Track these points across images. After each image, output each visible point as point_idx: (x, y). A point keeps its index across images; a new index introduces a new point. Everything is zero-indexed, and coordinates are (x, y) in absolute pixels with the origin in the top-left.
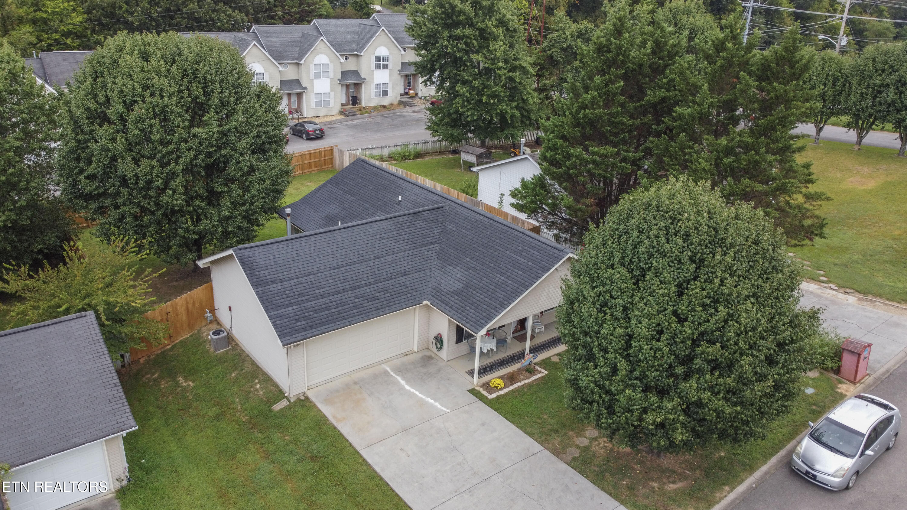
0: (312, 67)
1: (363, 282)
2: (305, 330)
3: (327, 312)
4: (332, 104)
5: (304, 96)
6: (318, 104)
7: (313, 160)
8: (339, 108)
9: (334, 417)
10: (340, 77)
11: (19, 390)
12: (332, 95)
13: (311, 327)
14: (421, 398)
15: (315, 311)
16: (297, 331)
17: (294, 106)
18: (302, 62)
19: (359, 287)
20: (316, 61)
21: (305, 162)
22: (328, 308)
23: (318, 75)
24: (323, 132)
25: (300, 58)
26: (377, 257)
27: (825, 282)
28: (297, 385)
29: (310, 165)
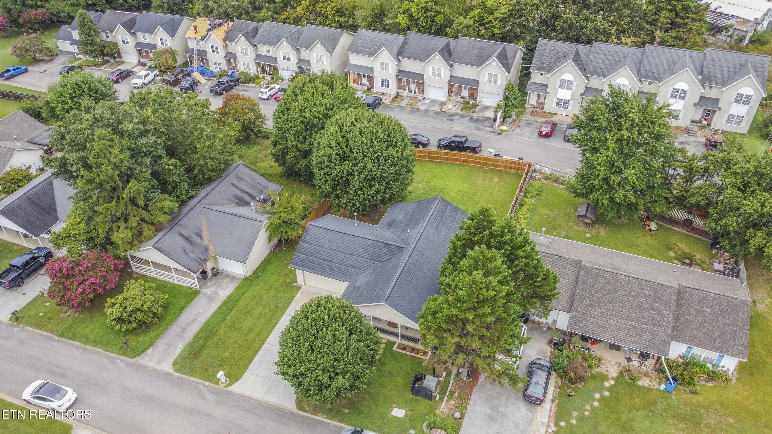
1: (335, 261)
2: (300, 266)
7: (513, 165)
9: (296, 299)
11: (233, 235)
15: (309, 262)
16: (297, 265)
18: (605, 80)
19: (332, 262)
21: (508, 165)
25: (605, 77)
26: (351, 254)
27: (556, 424)
28: (300, 281)
29: (511, 168)
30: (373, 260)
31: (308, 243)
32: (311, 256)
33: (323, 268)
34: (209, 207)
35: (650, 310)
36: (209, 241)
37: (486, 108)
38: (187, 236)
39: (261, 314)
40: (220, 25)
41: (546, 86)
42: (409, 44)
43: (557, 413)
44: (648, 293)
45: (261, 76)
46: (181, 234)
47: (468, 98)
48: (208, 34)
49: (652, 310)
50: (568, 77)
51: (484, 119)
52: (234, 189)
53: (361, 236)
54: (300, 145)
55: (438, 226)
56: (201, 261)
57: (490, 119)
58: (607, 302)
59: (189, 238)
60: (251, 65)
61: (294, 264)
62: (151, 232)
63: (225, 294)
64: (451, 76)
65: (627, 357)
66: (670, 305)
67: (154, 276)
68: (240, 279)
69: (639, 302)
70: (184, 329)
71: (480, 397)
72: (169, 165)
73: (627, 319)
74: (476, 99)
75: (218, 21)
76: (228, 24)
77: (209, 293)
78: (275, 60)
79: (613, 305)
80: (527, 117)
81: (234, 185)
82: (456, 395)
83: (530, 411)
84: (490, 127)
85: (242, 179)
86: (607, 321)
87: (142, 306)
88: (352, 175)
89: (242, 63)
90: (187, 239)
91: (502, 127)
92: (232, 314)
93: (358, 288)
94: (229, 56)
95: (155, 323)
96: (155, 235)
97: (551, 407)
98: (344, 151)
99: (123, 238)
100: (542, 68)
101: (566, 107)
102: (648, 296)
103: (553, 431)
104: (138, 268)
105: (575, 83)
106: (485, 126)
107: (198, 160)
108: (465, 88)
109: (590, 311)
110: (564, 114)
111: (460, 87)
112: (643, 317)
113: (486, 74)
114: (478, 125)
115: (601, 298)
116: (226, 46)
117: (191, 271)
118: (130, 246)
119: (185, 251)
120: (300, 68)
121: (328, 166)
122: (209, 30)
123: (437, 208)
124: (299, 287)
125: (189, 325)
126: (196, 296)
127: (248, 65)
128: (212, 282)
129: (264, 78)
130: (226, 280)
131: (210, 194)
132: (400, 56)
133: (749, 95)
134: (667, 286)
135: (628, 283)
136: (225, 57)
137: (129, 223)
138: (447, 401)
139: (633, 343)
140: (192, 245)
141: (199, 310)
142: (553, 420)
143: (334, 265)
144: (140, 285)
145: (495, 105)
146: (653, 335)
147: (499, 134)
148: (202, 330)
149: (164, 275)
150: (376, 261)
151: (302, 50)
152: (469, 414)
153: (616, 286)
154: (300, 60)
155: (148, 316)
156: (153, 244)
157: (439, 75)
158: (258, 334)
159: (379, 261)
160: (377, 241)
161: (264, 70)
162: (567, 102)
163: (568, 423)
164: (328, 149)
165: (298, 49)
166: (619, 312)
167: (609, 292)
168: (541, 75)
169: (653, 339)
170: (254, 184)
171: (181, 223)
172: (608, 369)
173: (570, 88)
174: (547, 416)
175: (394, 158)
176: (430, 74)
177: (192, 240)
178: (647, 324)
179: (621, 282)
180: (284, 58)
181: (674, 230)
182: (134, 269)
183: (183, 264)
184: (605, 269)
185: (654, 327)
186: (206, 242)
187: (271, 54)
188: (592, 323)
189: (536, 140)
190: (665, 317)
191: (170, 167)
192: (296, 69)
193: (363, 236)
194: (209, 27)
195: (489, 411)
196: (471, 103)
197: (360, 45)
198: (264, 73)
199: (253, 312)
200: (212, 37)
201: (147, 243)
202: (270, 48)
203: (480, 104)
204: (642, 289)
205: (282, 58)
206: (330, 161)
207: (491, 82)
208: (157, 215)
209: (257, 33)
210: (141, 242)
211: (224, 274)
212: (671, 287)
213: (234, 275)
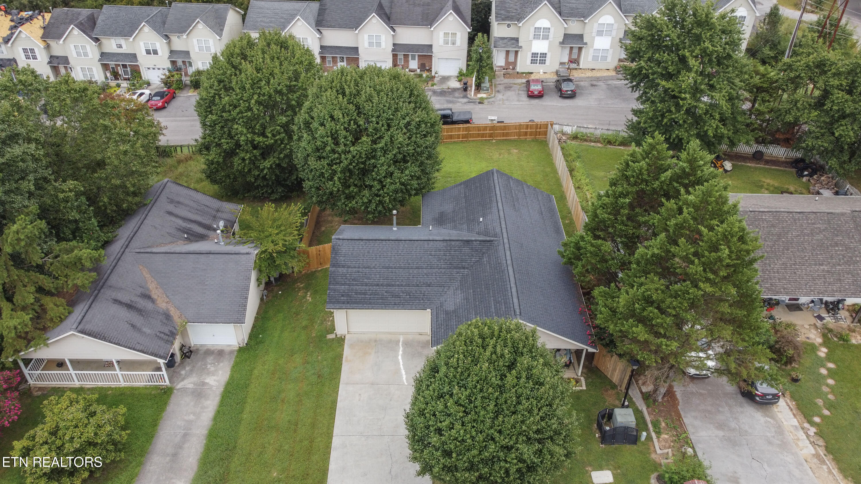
0: (596, 25)
1: (398, 283)
2: (344, 303)
3: (363, 296)
4: (609, 59)
5: (584, 50)
6: (595, 58)
7: (529, 130)
8: (616, 63)
9: (346, 357)
10: (622, 36)
11: (206, 285)
12: (611, 51)
13: (348, 303)
14: (400, 368)
15: (356, 293)
16: (339, 302)
17: (574, 56)
18: (587, 21)
19: (393, 286)
20: (601, 21)
21: (522, 130)
22: (365, 294)
23: (600, 33)
24: (575, 93)
25: (585, 17)
26: (417, 268)
27: (812, 423)
28: (340, 329)
29: (526, 134)
30: (455, 268)
31: (343, 267)
32: (356, 285)
33: (382, 298)
34: (149, 250)
35: (834, 246)
36: (167, 302)
37: (445, 79)
38: (129, 302)
39: (298, 395)
40: (30, 19)
41: (517, 40)
42: (328, 11)
43: (799, 407)
44: (822, 227)
45: (113, 83)
46: (116, 301)
47: (419, 70)
48: (12, 34)
49: (837, 246)
50: (543, 23)
51: (450, 90)
52: (173, 219)
53: (422, 238)
54: (259, 139)
55: (514, 205)
56: (166, 337)
57: (458, 89)
58: (783, 250)
59: (133, 304)
60: (94, 69)
61: (334, 303)
62: (61, 308)
63: (218, 381)
64: (394, 45)
65: (815, 315)
66: (853, 236)
67: (77, 384)
68: (232, 352)
69: (818, 240)
70: (175, 455)
71: (696, 418)
72: (63, 191)
73: (816, 265)
74: (430, 70)
75: (24, 14)
76: (43, 17)
77: (191, 386)
78: (134, 56)
79: (792, 251)
80: (501, 80)
81: (170, 213)
82: (663, 424)
83: (768, 416)
84: (463, 97)
85: (179, 203)
86: (795, 273)
87: (96, 434)
88: (374, 157)
89: (79, 69)
90: (130, 306)
91: (479, 96)
92: (248, 408)
93: (454, 311)
94: (55, 61)
95: (121, 461)
96: (69, 313)
97: (787, 403)
98: (356, 123)
99: (15, 328)
100: (508, 17)
101: (543, 62)
102: (824, 230)
103: (815, 433)
104: (40, 378)
105: (552, 30)
106: (458, 98)
107: (107, 179)
108: (413, 58)
109: (770, 265)
110: (541, 71)
111: (406, 56)
112: (832, 257)
113: (441, 34)
114: (448, 98)
115: (774, 245)
116: (48, 47)
117: (156, 355)
118: (23, 343)
119: (133, 326)
120: (173, 63)
121: (333, 151)
122: (12, 28)
123: (500, 184)
124: (341, 340)
125: (179, 446)
126: (169, 397)
127: (90, 70)
128: (187, 368)
129: (118, 86)
130: (210, 359)
131: (140, 231)
132: (321, 26)
133: (742, 17)
134: (838, 214)
135: (795, 220)
136: (49, 63)
137: (17, 298)
138: (658, 438)
139: (837, 291)
140: (142, 315)
141: (186, 418)
142: (803, 419)
143: (397, 289)
144: (71, 402)
145: (456, 73)
146: (853, 276)
147: (480, 103)
148: (208, 449)
149: (96, 378)
150: (460, 268)
151: (174, 39)
152: (700, 446)
153: (783, 227)
154: (171, 52)
155: (107, 450)
156: (75, 326)
157: (379, 44)
158: (313, 425)
159: (464, 268)
160: (450, 240)
161: (116, 76)
162: (544, 55)
163: (822, 417)
164: (329, 124)
165: (166, 35)
166: (802, 258)
167: (779, 236)
168: (509, 26)
169: (856, 281)
170: (199, 208)
171: (109, 283)
172: (806, 335)
173: (546, 38)
174: (792, 416)
175: (426, 124)
176: (366, 45)
177: (139, 306)
178: (839, 265)
179: (787, 221)
180: (148, 52)
181: (748, 166)
182: (31, 382)
183: (138, 347)
184: (761, 210)
185: (849, 265)
186: (162, 304)
187: (125, 49)
188: (779, 279)
189: (527, 103)
190: (855, 251)
191: (67, 195)
192: (169, 65)
193: (427, 238)
194: (13, 24)
195: (721, 433)
196: (424, 75)
197: (259, 20)
198: (116, 79)
199: (283, 395)
200: (23, 36)
201: (58, 329)
202: (122, 41)
203: (436, 75)
204: (813, 224)
205: (144, 53)
206: (337, 144)
207: (447, 43)
208: (66, 276)
209: (95, 24)
210: (45, 329)
211: (201, 352)
212: (843, 214)
213: (220, 348)
